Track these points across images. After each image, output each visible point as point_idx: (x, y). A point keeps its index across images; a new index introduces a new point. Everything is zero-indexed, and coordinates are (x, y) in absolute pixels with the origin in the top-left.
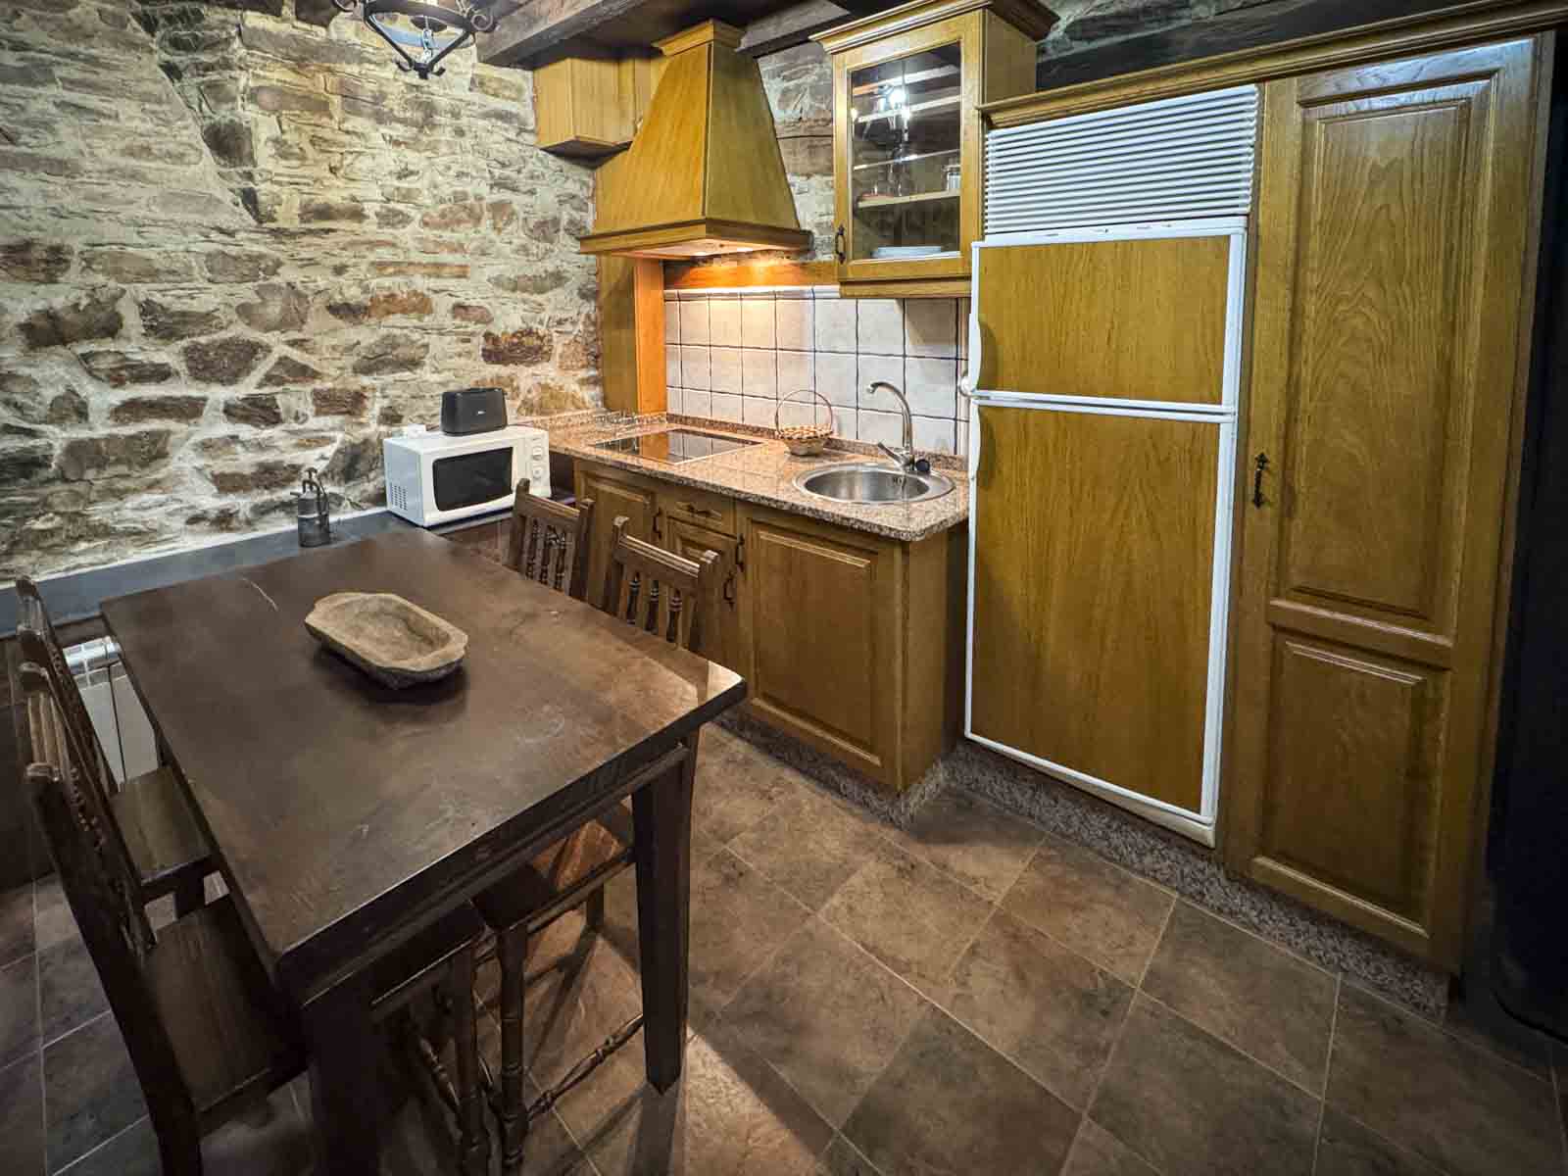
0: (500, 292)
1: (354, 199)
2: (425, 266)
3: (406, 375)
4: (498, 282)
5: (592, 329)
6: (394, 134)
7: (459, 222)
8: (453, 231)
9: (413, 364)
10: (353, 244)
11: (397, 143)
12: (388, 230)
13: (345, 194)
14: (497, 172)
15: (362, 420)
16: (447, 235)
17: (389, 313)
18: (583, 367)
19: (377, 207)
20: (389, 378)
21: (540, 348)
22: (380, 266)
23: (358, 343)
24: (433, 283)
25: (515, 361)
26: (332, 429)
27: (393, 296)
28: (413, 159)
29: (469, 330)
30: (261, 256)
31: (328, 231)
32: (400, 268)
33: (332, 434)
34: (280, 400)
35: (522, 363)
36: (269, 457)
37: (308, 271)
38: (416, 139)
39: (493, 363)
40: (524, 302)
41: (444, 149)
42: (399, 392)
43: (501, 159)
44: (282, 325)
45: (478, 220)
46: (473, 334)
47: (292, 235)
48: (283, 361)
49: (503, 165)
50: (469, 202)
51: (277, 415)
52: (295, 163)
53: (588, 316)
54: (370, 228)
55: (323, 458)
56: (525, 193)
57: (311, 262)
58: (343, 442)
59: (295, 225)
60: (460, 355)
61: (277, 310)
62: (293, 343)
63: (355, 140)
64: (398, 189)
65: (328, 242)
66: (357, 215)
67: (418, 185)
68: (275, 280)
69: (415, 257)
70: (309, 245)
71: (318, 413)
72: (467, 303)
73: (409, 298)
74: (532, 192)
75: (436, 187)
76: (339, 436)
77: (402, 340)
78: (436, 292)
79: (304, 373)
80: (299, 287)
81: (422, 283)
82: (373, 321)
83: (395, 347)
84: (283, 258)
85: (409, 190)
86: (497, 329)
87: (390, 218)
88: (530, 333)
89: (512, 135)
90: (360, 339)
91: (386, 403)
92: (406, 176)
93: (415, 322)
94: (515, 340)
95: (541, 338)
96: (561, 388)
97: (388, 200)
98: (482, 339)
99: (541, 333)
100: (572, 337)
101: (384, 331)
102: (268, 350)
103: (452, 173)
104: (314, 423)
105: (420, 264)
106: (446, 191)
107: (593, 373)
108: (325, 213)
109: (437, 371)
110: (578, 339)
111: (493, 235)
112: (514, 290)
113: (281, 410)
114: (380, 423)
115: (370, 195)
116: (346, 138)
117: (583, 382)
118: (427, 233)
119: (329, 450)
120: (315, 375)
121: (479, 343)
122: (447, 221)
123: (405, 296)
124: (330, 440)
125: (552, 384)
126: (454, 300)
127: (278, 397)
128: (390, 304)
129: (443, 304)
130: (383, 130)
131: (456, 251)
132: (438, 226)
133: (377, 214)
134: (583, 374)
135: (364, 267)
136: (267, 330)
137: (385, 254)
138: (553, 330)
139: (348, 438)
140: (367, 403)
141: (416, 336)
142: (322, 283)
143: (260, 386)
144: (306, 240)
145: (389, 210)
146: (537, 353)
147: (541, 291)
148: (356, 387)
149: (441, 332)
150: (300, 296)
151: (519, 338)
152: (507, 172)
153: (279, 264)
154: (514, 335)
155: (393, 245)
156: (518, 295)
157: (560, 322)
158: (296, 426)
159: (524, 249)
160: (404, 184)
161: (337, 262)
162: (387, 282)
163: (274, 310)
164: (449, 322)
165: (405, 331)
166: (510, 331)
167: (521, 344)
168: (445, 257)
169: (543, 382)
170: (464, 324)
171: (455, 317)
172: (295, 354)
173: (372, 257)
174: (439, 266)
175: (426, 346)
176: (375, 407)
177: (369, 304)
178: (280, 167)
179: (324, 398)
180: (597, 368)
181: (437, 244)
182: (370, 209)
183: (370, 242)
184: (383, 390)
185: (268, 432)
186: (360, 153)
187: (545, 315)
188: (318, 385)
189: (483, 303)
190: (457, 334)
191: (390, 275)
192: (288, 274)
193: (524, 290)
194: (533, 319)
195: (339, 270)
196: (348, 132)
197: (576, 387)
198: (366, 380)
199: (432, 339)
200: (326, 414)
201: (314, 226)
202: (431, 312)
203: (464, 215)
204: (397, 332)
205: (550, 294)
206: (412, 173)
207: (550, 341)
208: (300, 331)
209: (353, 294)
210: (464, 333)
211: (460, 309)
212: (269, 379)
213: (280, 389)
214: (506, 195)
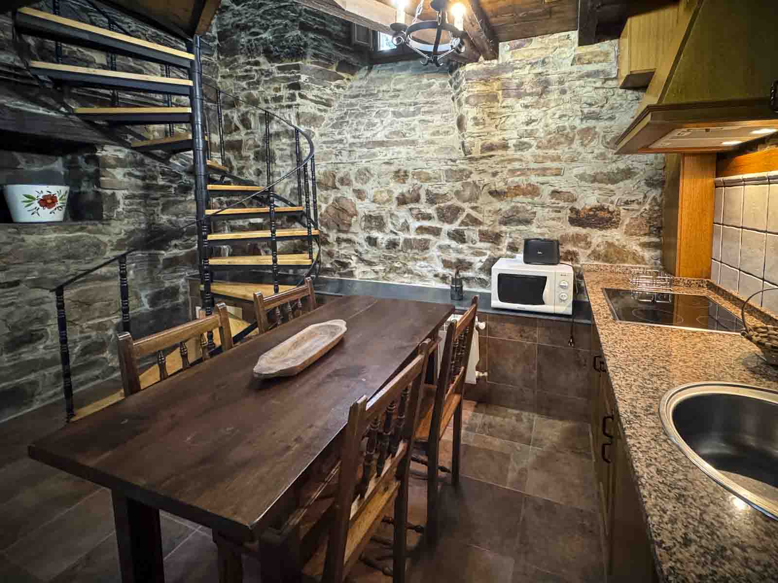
0: (583, 183)
1: (504, 139)
2: (537, 170)
3: (522, 227)
4: (582, 177)
5: (657, 208)
6: (525, 102)
7: (559, 143)
8: (555, 149)
9: (528, 222)
10: (503, 161)
11: (526, 107)
12: (519, 153)
13: (500, 137)
14: (586, 111)
15: (500, 247)
16: (551, 152)
17: (517, 195)
18: (645, 234)
19: (514, 141)
20: (514, 228)
21: (610, 219)
22: (513, 172)
23: (500, 210)
24: (541, 179)
25: (591, 226)
26: (486, 249)
27: (519, 186)
28: (535, 113)
29: (560, 205)
30: (464, 170)
31: (491, 156)
32: (523, 172)
33: (485, 251)
34: (466, 233)
35: (596, 227)
36: (461, 257)
37: (482, 175)
38: (537, 102)
39: (576, 226)
40: (600, 189)
41: (552, 104)
42: (517, 236)
43: (589, 101)
44: (470, 200)
45: (572, 141)
46: (562, 208)
47: (477, 159)
48: (468, 215)
49: (591, 105)
50: (565, 132)
51: (464, 239)
52: (481, 127)
53: (654, 199)
54: (511, 153)
55: (480, 261)
56: (606, 119)
57: (484, 171)
58: (490, 256)
59: (478, 155)
60: (553, 219)
61: (469, 193)
62: (473, 208)
63: (507, 110)
64: (526, 130)
65: (490, 161)
66: (505, 147)
67: (538, 127)
68: (469, 180)
69: (533, 165)
70: (482, 164)
71: (481, 241)
72: (560, 190)
73: (527, 187)
74: (612, 118)
75: (547, 126)
76: (489, 253)
77: (521, 209)
78: (543, 184)
79: (476, 222)
80: (477, 182)
81: (534, 179)
82: (509, 199)
83: (518, 212)
84: (473, 170)
85: (532, 130)
86: (578, 206)
87: (521, 146)
88: (602, 209)
89: (599, 84)
90: (502, 207)
91: (511, 240)
92: (531, 123)
93: (530, 200)
94: (591, 213)
95: (611, 213)
96: (624, 246)
97: (521, 138)
98: (569, 211)
99: (611, 209)
100: (639, 213)
101: (513, 204)
102: (464, 210)
103: (557, 116)
104: (479, 245)
105: (533, 169)
106: (553, 127)
107: (655, 239)
108: (491, 148)
109: (539, 227)
110: (644, 215)
111: (581, 149)
112: (593, 182)
113: (466, 237)
114: (507, 250)
115: (512, 136)
116: (503, 110)
117: (644, 245)
118: (540, 152)
119: (484, 258)
120: (481, 223)
121: (566, 214)
122: (552, 144)
123: (525, 186)
124: (485, 254)
125: (617, 243)
126: (553, 188)
127: (465, 231)
128: (517, 190)
129: (546, 190)
130: (521, 101)
131: (555, 160)
132: (546, 148)
133: (514, 145)
134: (646, 239)
135: (505, 172)
136: (464, 202)
137: (516, 165)
138: (621, 208)
139: (492, 254)
140: (503, 239)
141: (529, 208)
142: (486, 181)
143: (460, 225)
144: (481, 161)
145: (520, 142)
146: (607, 222)
147: (614, 182)
148: (498, 231)
149: (543, 206)
150: (477, 187)
151: (595, 212)
152: (593, 109)
153: (471, 173)
154: (591, 210)
155: (521, 160)
156: (596, 185)
157: (627, 203)
158: (471, 245)
159: (602, 156)
160: (530, 127)
161: (494, 170)
162: (516, 179)
163: (467, 193)
164: (548, 200)
165: (524, 205)
166: (588, 207)
167: (595, 215)
168: (548, 164)
169: (610, 241)
170: (557, 202)
171: (552, 198)
172: (474, 213)
173: (510, 167)
174: (545, 169)
175: (535, 213)
176: (506, 241)
177: (506, 190)
178: (476, 130)
179: (483, 234)
180: (659, 237)
181: (544, 157)
182: (511, 143)
183: (509, 160)
184: (510, 234)
185: (461, 246)
186: (508, 116)
187: (615, 198)
188: (481, 228)
189: (571, 190)
190: (551, 207)
191: (518, 176)
192: (475, 177)
193: (601, 182)
194: (606, 200)
195: (495, 174)
196: (504, 107)
197: (639, 249)
198: (504, 228)
199: (538, 209)
200: (484, 241)
201: (485, 155)
202: (538, 195)
203: (563, 140)
204: (519, 205)
205: (621, 184)
206: (534, 121)
207: (619, 215)
208: (476, 202)
209: (500, 186)
210: (558, 207)
211: (555, 193)
212: (463, 223)
213: (466, 228)
214: (591, 123)
